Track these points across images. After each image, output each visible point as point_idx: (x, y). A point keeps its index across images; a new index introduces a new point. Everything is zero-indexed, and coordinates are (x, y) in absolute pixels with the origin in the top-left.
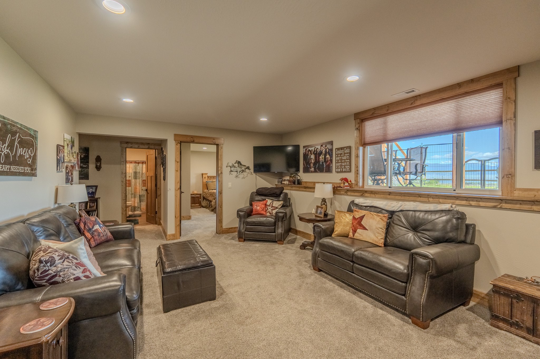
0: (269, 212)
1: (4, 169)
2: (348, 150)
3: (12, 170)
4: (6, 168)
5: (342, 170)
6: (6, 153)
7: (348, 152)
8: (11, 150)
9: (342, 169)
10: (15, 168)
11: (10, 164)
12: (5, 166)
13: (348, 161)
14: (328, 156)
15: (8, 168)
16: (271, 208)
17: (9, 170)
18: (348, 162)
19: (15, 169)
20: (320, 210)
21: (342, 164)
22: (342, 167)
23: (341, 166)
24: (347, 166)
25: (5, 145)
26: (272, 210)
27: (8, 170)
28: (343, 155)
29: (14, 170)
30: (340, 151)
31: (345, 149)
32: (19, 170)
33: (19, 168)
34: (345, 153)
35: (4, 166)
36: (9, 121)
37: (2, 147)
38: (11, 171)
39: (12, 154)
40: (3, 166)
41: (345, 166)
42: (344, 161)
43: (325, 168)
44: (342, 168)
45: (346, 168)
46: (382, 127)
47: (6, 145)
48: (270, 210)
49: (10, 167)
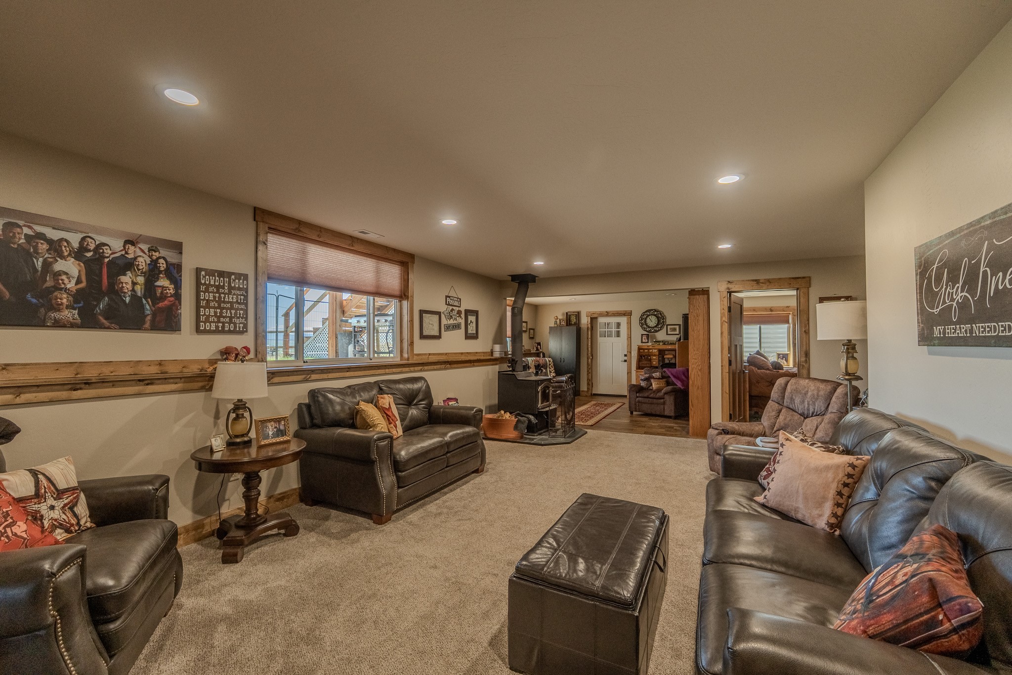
0: (57, 525)
1: (958, 333)
2: (241, 281)
3: (976, 333)
4: (962, 330)
5: (223, 327)
6: (960, 301)
7: (241, 286)
8: (972, 291)
9: (220, 325)
10: (985, 328)
11: (972, 320)
12: (960, 328)
13: (243, 307)
14: (163, 282)
15: (966, 331)
16: (59, 504)
17: (968, 335)
18: (242, 309)
19: (985, 330)
20: (275, 427)
21: (221, 313)
22: (222, 320)
23: (219, 317)
24: (238, 318)
25: (958, 285)
26: (71, 509)
27: (966, 333)
28: (227, 291)
29: (982, 333)
30: (217, 278)
31: (233, 277)
32: (995, 332)
33: (994, 326)
34: (231, 288)
35: (958, 326)
36: (963, 230)
37: (952, 293)
38: (974, 335)
39: (973, 298)
40: (956, 327)
41: (231, 318)
42: (229, 305)
43: (149, 318)
44: (223, 323)
45: (235, 324)
46: (299, 258)
47: (961, 284)
48: (56, 514)
49: (972, 327)
